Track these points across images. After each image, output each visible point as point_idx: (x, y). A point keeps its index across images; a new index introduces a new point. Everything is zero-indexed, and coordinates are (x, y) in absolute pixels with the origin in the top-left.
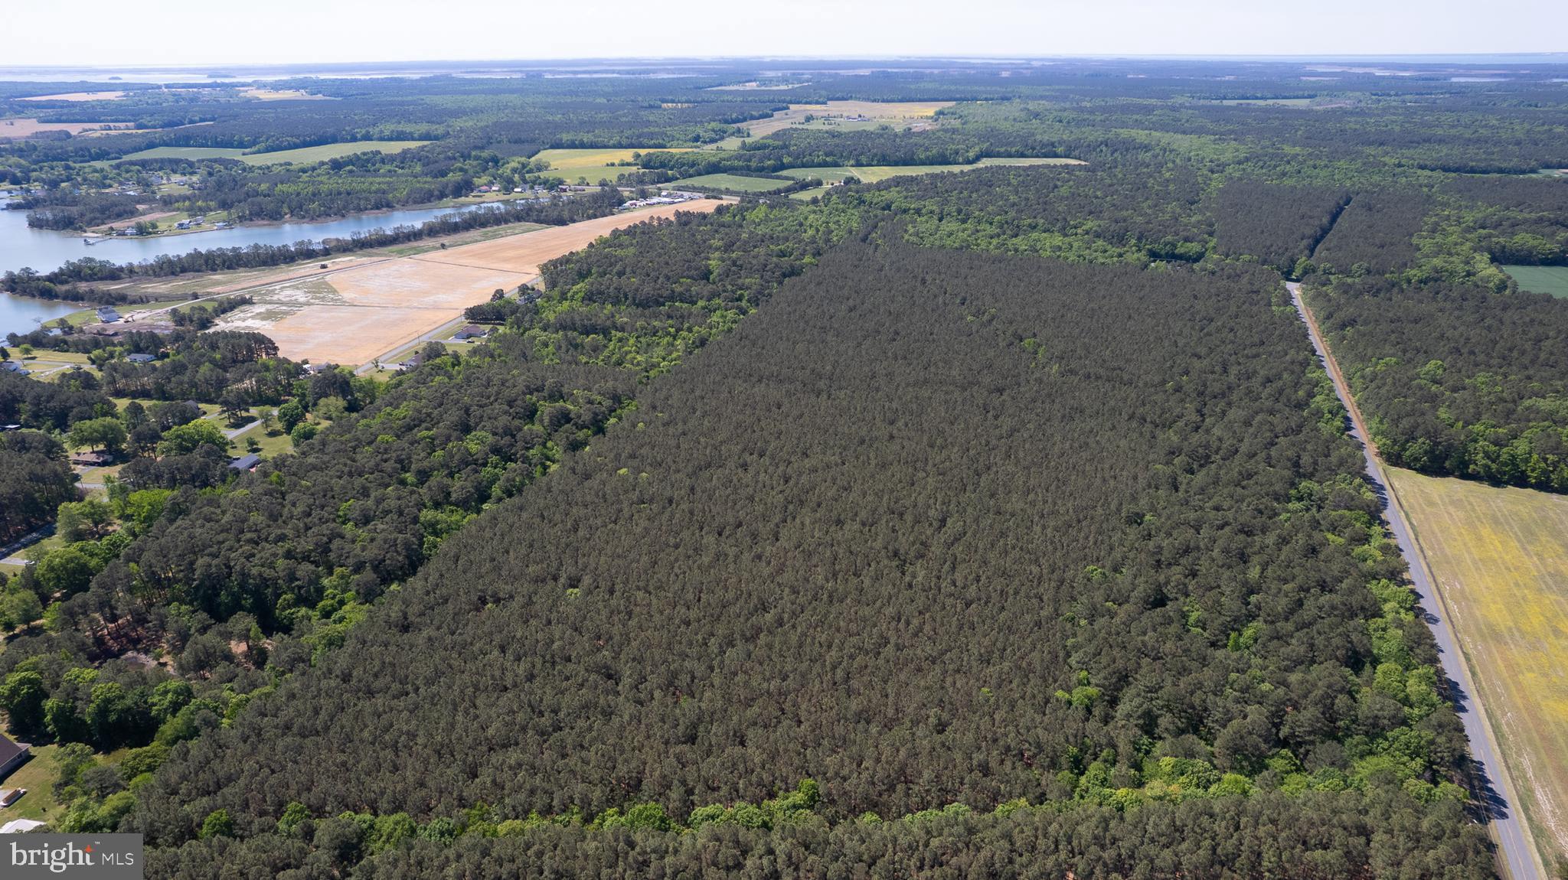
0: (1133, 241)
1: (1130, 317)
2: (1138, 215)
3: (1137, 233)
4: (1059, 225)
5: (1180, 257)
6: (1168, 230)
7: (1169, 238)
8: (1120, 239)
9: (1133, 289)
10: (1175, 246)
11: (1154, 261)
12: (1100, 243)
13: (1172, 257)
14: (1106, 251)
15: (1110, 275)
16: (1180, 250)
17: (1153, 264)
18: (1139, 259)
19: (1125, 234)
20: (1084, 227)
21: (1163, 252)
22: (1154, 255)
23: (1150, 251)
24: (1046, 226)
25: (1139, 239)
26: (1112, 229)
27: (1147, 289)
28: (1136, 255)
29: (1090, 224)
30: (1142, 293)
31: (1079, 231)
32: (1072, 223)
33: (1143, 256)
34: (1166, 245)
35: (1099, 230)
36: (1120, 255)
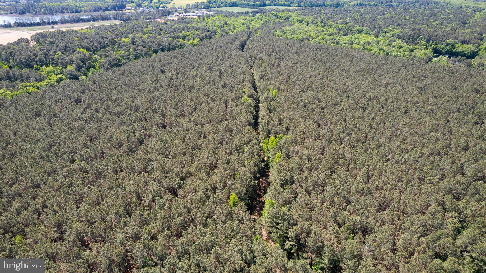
0: (423, 42)
1: (406, 112)
2: (429, 28)
3: (427, 37)
4: (376, 30)
5: (457, 54)
6: (450, 36)
7: (451, 41)
8: (414, 40)
9: (416, 79)
10: (453, 46)
11: (437, 56)
12: (399, 42)
13: (451, 54)
14: (401, 47)
15: (399, 65)
16: (457, 49)
17: (436, 59)
18: (425, 54)
19: (418, 37)
20: (391, 33)
21: (444, 51)
22: (437, 52)
23: (434, 49)
24: (368, 31)
25: (428, 41)
26: (409, 34)
27: (429, 80)
28: (423, 51)
29: (397, 31)
30: (424, 83)
31: (388, 35)
32: (384, 30)
33: (429, 52)
34: (447, 45)
35: (401, 34)
36: (412, 51)
